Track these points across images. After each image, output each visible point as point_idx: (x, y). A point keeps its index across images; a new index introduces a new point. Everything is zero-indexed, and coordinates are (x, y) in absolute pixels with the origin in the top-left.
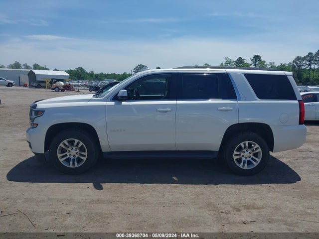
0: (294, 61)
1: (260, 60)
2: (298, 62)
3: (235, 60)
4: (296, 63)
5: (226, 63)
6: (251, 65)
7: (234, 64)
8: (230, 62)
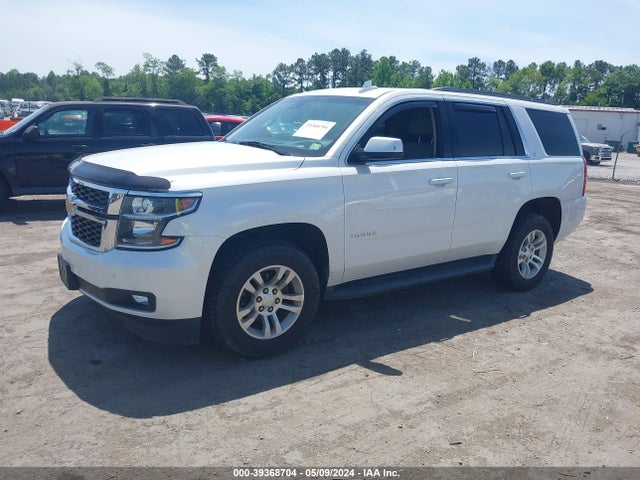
0: (275, 73)
1: (216, 65)
2: (281, 73)
3: (167, 60)
4: (279, 76)
5: (147, 65)
6: (198, 73)
7: (164, 69)
8: (155, 63)
